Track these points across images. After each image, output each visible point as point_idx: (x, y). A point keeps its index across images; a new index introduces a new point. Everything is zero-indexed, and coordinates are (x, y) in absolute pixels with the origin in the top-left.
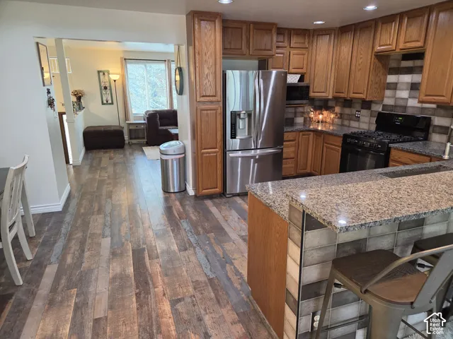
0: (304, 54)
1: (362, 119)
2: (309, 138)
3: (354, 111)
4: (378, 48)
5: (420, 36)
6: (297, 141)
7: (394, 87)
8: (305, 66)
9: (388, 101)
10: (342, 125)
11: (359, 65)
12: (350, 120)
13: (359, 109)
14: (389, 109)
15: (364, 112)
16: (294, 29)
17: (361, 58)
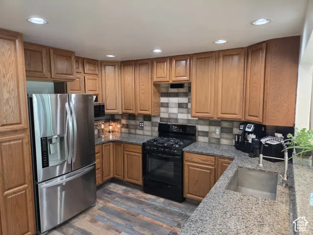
0: (96, 80)
1: (145, 128)
2: (110, 147)
3: (138, 122)
4: (155, 79)
5: (186, 73)
6: (101, 152)
7: (166, 105)
8: (97, 89)
9: (164, 115)
10: (129, 133)
11: (142, 90)
12: (136, 129)
13: (142, 121)
14: (165, 120)
15: (146, 123)
16: (86, 59)
17: (143, 85)
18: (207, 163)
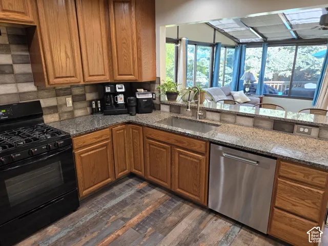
18: (103, 138)
